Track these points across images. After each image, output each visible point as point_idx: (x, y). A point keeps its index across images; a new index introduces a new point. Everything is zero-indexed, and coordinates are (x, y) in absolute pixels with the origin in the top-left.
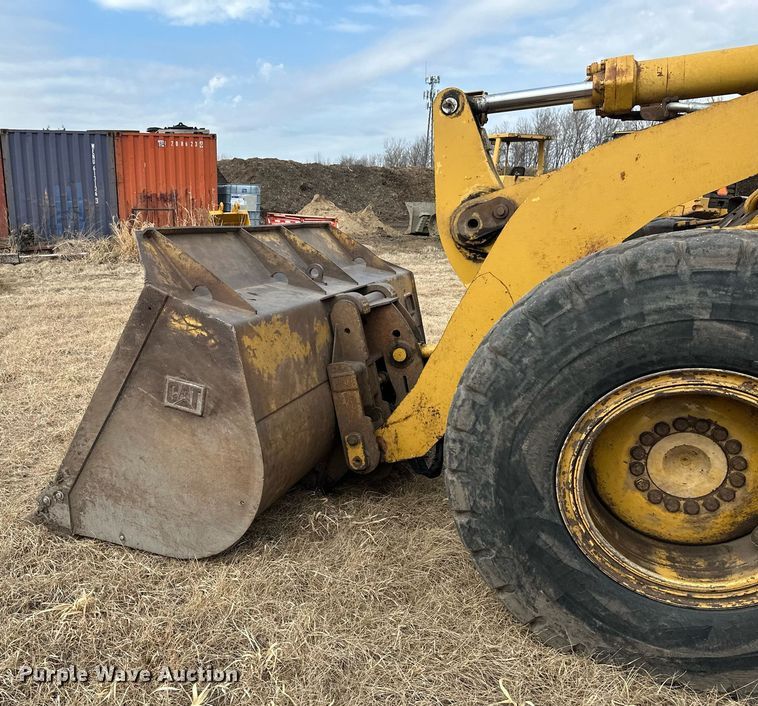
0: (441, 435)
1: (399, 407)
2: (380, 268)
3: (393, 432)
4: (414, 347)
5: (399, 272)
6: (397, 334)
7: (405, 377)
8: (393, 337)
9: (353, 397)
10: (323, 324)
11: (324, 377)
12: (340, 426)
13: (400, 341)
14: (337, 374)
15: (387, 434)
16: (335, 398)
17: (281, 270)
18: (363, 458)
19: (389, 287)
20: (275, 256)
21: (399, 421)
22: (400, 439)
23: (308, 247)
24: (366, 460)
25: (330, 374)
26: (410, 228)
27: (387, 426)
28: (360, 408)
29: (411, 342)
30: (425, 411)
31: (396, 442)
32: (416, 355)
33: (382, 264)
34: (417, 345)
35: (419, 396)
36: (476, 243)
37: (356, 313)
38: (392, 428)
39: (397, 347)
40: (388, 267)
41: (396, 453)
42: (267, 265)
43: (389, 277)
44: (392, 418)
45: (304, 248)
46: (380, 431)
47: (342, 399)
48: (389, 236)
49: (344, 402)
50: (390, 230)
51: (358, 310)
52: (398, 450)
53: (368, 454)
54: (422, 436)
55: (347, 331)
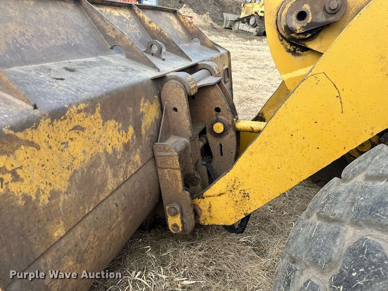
0: (249, 212)
1: (214, 185)
2: (209, 47)
3: (208, 202)
4: (230, 123)
5: (222, 51)
6: (218, 110)
7: (221, 145)
8: (215, 113)
9: (175, 174)
10: (152, 103)
11: (149, 155)
12: (163, 196)
13: (220, 117)
14: (162, 154)
15: (202, 204)
16: (160, 172)
17: (120, 43)
18: (180, 226)
19: (214, 66)
20: (114, 29)
21: (213, 196)
22: (213, 210)
23: (153, 25)
24: (183, 227)
25: (155, 152)
26: (224, 25)
27: (203, 198)
28: (181, 185)
29: (228, 118)
30: (237, 192)
31: (210, 211)
32: (231, 129)
33: (211, 44)
34: (233, 121)
35: (233, 179)
36: (301, 36)
37: (183, 94)
38: (207, 200)
39: (217, 121)
40: (214, 47)
41: (208, 219)
42: (107, 37)
43: (215, 55)
44: (207, 193)
45: (151, 25)
46: (197, 201)
47: (165, 174)
48: (215, 28)
49: (167, 178)
50: (216, 25)
51: (186, 92)
52: (211, 217)
53: (185, 221)
54: (231, 211)
55: (175, 109)
